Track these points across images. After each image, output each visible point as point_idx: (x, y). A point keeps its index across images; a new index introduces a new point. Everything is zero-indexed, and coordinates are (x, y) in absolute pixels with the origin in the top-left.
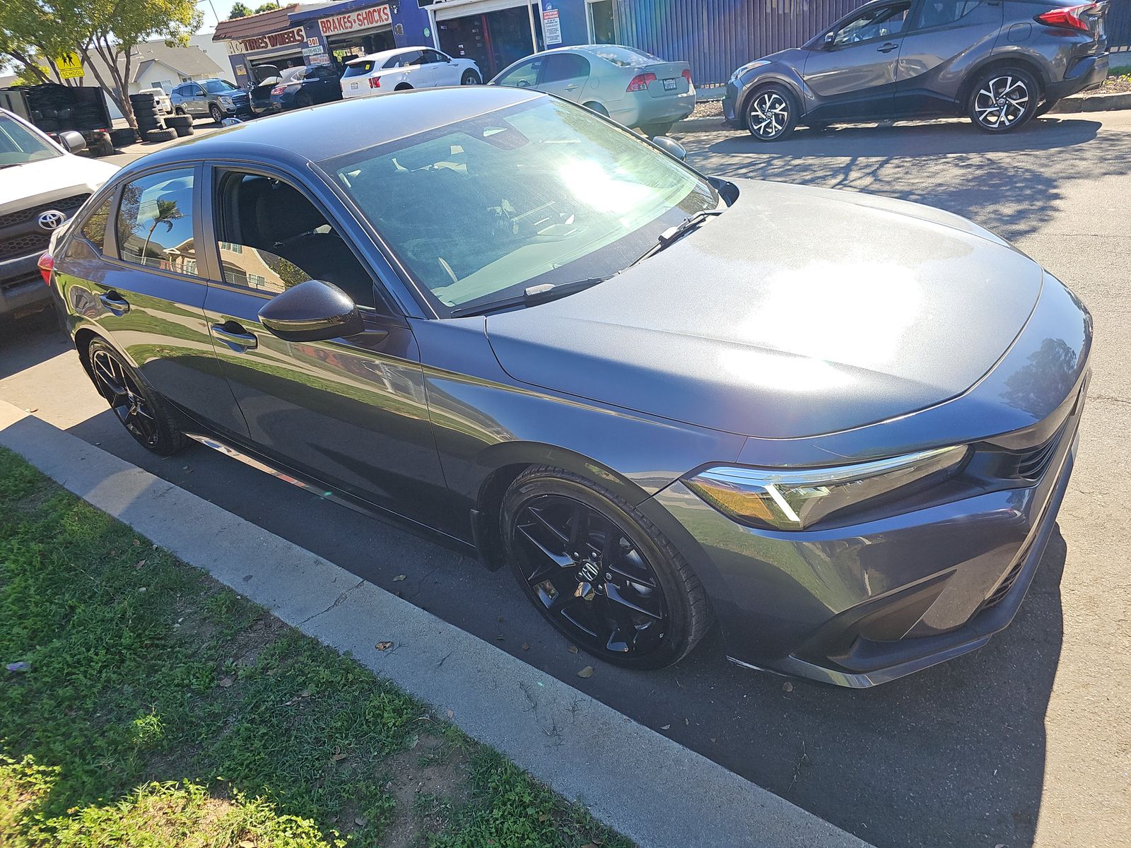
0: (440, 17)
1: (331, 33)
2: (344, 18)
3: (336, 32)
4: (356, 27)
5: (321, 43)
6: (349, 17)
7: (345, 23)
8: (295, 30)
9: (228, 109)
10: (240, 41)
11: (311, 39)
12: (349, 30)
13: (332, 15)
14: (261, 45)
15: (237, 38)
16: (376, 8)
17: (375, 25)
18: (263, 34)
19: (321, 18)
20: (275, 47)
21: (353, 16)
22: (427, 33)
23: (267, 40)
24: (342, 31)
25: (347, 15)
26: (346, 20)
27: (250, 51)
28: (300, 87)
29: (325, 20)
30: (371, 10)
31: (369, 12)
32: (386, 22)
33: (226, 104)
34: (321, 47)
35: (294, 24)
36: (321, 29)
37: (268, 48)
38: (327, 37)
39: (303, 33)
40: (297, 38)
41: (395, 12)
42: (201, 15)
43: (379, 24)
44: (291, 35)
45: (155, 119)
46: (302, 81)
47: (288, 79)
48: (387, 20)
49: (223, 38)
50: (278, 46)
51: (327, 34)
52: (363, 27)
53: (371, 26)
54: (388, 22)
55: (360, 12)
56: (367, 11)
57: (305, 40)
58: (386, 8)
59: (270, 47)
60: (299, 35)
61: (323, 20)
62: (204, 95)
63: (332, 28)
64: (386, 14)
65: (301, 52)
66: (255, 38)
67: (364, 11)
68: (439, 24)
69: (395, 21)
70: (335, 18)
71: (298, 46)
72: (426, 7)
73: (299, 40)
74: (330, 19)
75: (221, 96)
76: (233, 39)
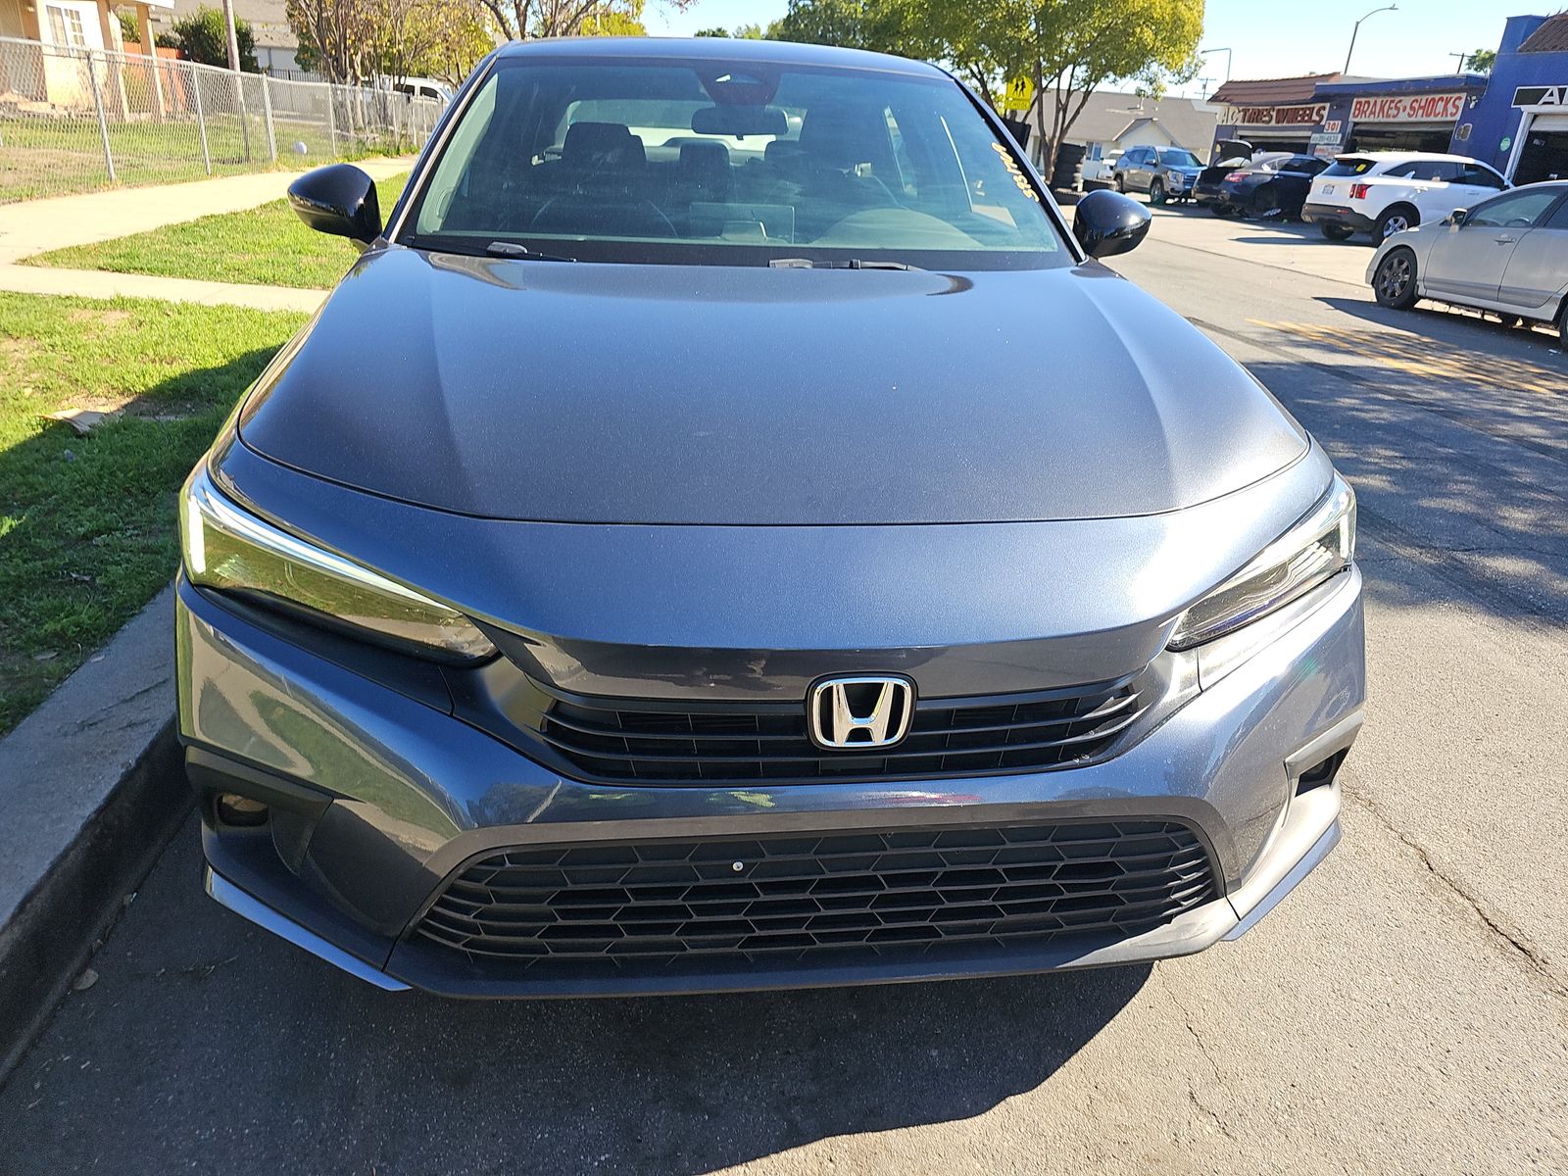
0: (1540, 126)
1: (1363, 120)
2: (1392, 102)
3: (1372, 119)
4: (1403, 117)
5: (1342, 131)
6: (1400, 101)
7: (1390, 108)
8: (1317, 106)
9: (1172, 190)
10: (1241, 108)
11: (1332, 122)
12: (1391, 120)
13: (1377, 95)
14: (1264, 119)
15: (1237, 104)
16: (1445, 96)
17: (1432, 118)
18: (1273, 105)
19: (1358, 96)
20: (1280, 125)
21: (1407, 101)
22: (1505, 145)
23: (1274, 114)
24: (1381, 119)
25: (1397, 99)
26: (1393, 105)
27: (1246, 124)
28: (1269, 178)
29: (1363, 100)
30: (1437, 97)
31: (1433, 99)
32: (1449, 118)
33: (1173, 181)
34: (1340, 135)
35: (1317, 99)
36: (1352, 110)
37: (1270, 125)
38: (1356, 124)
39: (1325, 113)
40: (1315, 117)
41: (1471, 106)
42: (1200, 64)
43: (1438, 119)
44: (1308, 112)
45: (1074, 177)
46: (1276, 172)
47: (1259, 165)
48: (1452, 115)
49: (1223, 101)
50: (1285, 124)
51: (1356, 120)
52: (1413, 119)
53: (1425, 119)
54: (1453, 119)
55: (1419, 98)
56: (1430, 97)
57: (1323, 123)
58: (1460, 98)
59: (1273, 123)
60: (1318, 113)
61: (1360, 100)
62: (1155, 165)
63: (1368, 113)
64: (1457, 108)
65: (1309, 138)
66: (1260, 108)
67: (1424, 98)
68: (1532, 135)
69: (1463, 120)
70: (1379, 100)
71: (1309, 129)
72: (1523, 107)
73: (1314, 121)
74: (1372, 100)
75: (1173, 170)
76: (1233, 104)
